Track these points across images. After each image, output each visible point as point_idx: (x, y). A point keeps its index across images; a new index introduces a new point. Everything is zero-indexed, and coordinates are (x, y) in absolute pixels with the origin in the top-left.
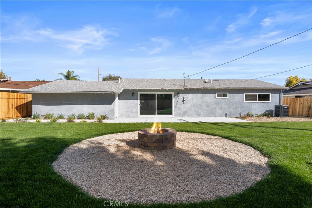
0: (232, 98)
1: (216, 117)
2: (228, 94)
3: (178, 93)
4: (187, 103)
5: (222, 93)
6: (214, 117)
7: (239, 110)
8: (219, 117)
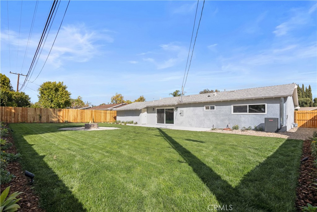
0: (219, 110)
1: (204, 127)
2: (215, 107)
3: (177, 108)
4: (183, 115)
5: (210, 106)
6: (203, 127)
7: (227, 122)
8: (207, 128)
